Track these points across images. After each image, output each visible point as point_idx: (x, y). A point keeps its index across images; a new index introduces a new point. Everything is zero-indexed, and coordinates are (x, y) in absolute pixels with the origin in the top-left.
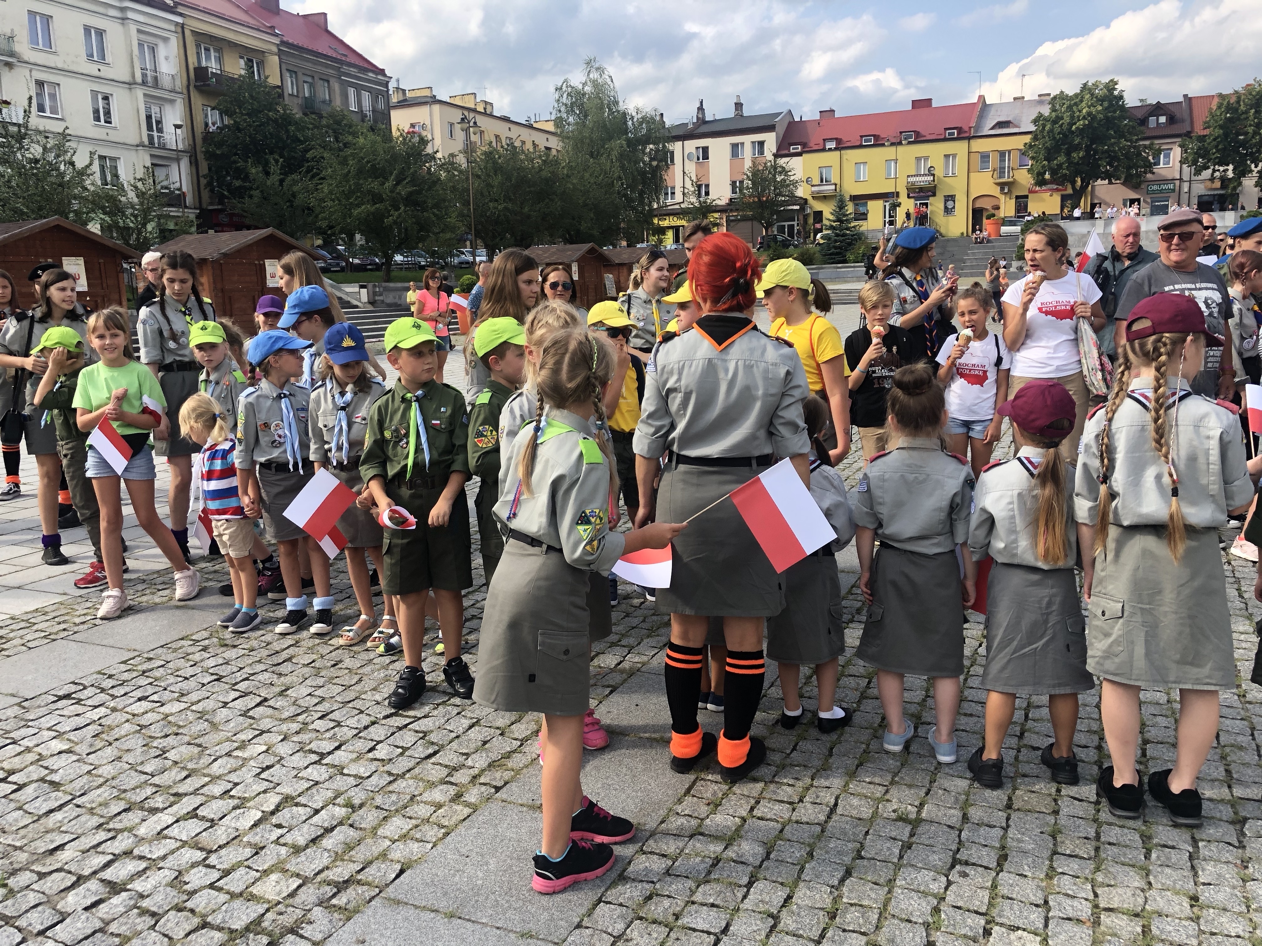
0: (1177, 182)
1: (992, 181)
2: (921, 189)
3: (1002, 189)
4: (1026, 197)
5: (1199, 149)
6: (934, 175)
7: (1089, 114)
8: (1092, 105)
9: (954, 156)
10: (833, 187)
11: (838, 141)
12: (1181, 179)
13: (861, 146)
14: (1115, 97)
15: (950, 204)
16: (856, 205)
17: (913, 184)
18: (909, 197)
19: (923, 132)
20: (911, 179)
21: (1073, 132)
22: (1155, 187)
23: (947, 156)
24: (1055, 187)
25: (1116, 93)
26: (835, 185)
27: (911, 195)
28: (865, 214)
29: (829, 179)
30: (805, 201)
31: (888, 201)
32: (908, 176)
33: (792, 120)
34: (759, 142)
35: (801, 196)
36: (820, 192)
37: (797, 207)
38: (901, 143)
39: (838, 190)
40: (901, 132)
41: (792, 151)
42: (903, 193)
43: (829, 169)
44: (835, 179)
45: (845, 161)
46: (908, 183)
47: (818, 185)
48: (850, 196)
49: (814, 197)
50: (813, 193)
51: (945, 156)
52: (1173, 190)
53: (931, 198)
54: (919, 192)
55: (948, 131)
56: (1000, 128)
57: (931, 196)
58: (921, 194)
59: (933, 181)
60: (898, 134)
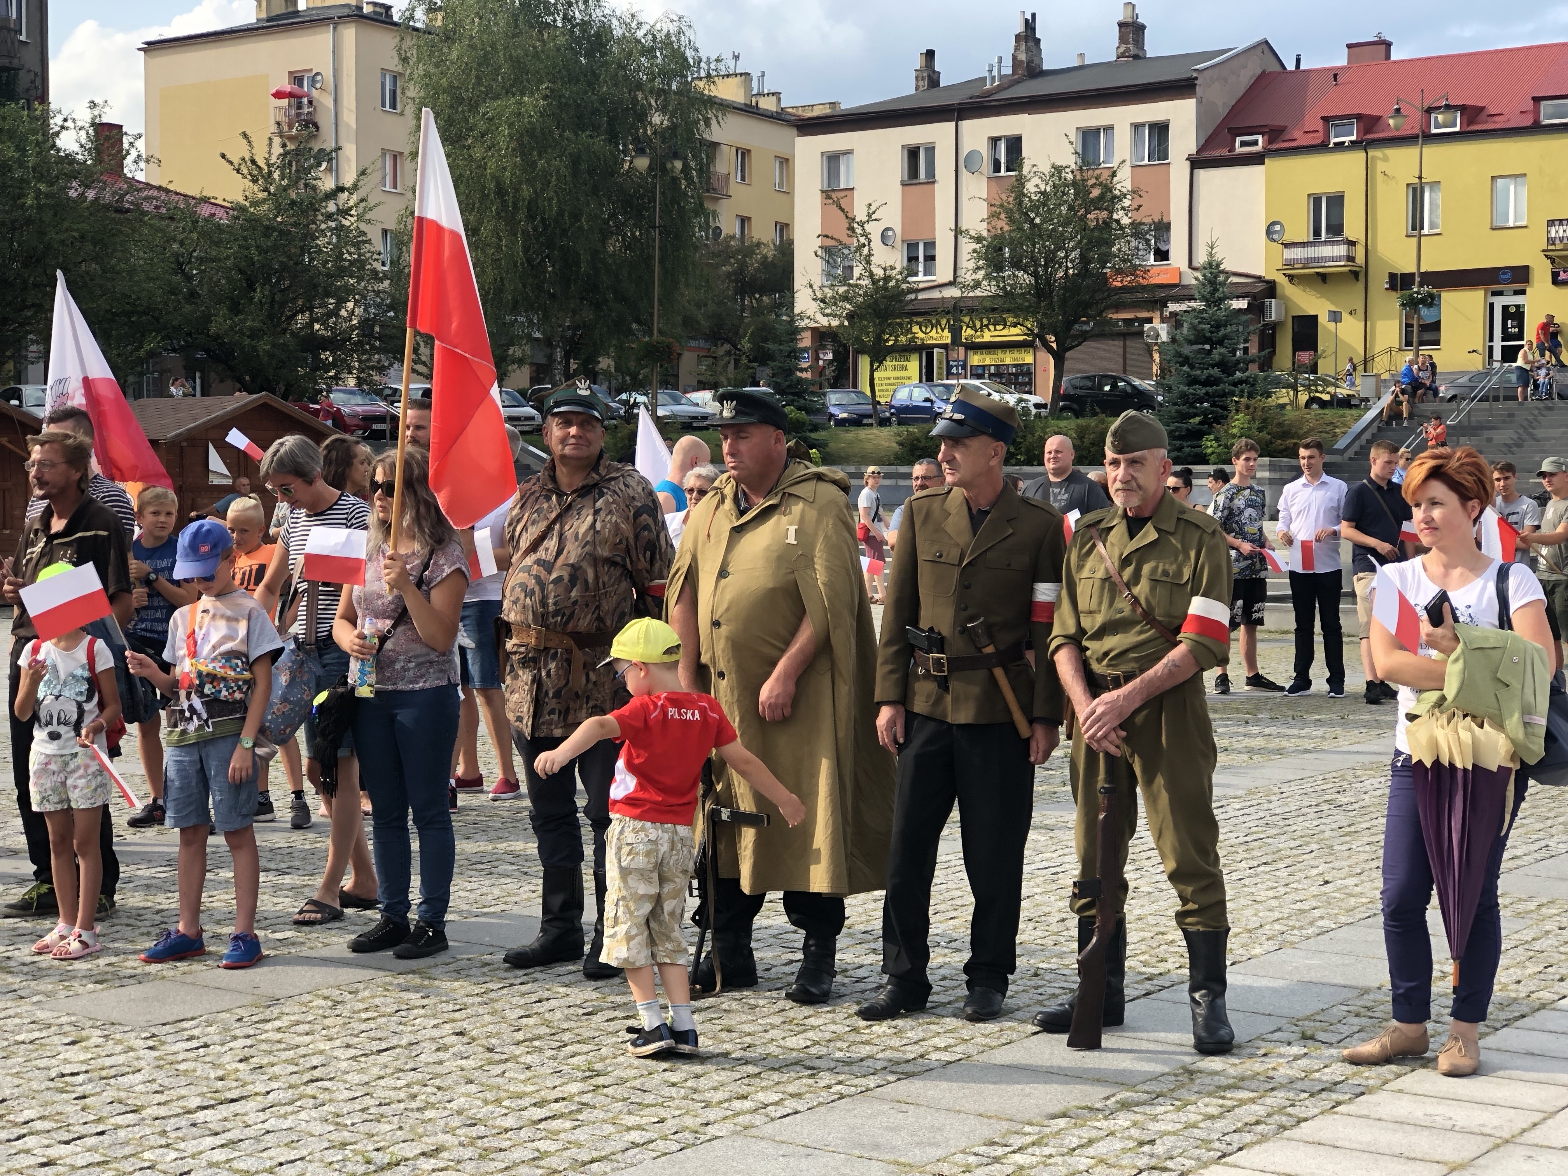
11: (1365, 123)
13: (1424, 138)
16: (1409, 301)
17: (1564, 244)
18: (1556, 281)
20: (1559, 232)
26: (1352, 244)
27: (1563, 276)
28: (1436, 326)
29: (1336, 228)
30: (1271, 289)
31: (1500, 293)
32: (1551, 223)
33: (1275, 67)
34: (1153, 126)
35: (1260, 271)
36: (1307, 263)
37: (1242, 304)
38: (1536, 129)
39: (1360, 259)
40: (1537, 100)
41: (1239, 150)
42: (1542, 271)
43: (1337, 201)
44: (1353, 227)
45: (1380, 177)
46: (1551, 241)
47: (1304, 244)
48: (1393, 276)
49: (1291, 278)
50: (1290, 264)
60: (1531, 104)
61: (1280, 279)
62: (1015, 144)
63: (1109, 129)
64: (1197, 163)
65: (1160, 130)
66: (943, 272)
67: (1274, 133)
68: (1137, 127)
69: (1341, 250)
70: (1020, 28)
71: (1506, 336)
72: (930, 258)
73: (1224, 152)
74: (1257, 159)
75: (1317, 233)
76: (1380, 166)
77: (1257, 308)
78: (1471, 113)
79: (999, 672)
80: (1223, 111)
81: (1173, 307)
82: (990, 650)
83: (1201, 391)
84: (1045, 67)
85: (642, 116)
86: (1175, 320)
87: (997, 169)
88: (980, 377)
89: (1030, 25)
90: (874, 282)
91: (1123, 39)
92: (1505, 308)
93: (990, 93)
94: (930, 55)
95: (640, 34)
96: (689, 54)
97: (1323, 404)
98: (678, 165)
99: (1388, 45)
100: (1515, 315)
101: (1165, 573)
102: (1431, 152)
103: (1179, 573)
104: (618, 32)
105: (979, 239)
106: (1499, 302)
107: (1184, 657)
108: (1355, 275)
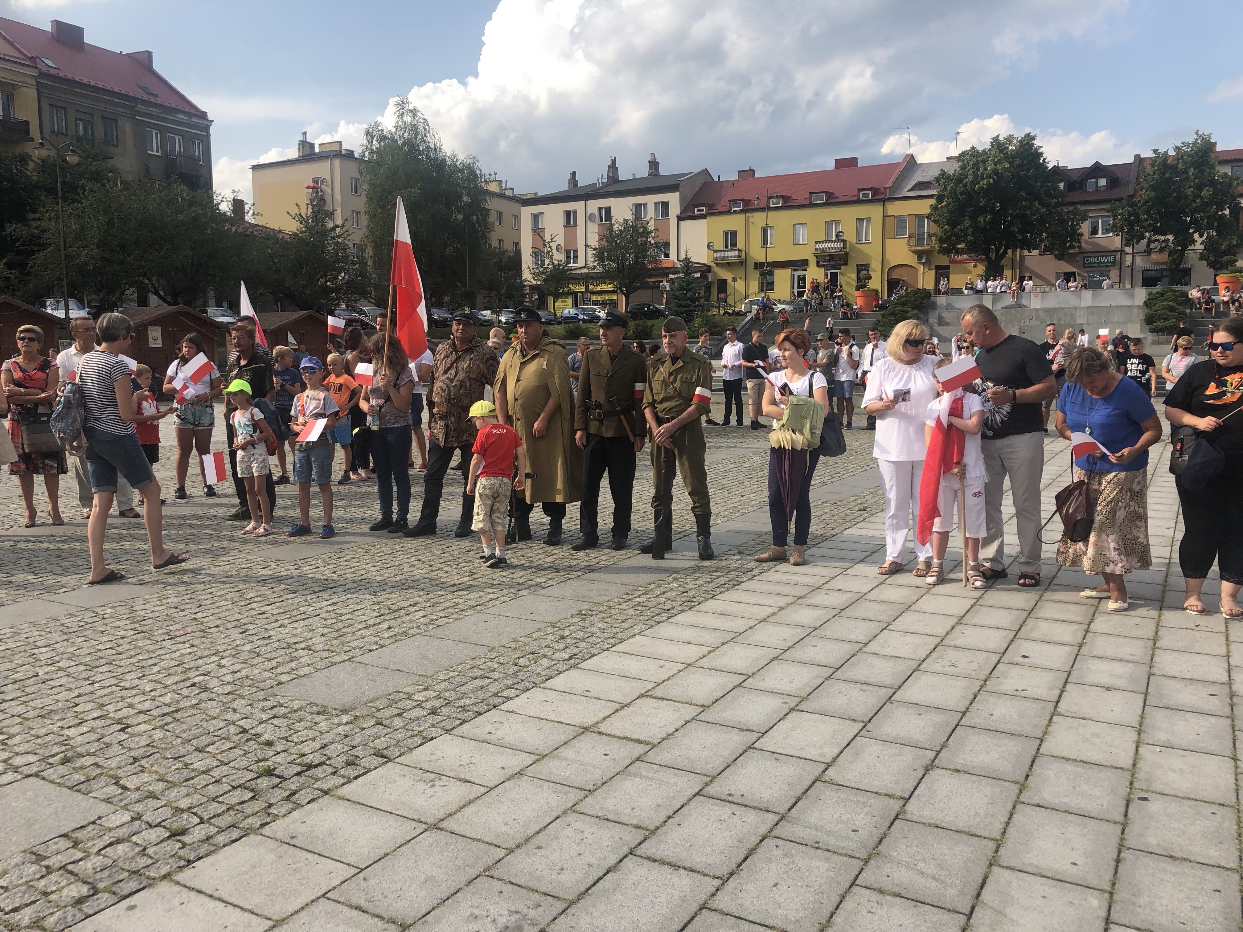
0: (1118, 254)
1: (909, 248)
2: (832, 257)
3: (919, 259)
4: (948, 267)
6: (844, 241)
7: (995, 172)
9: (868, 220)
11: (745, 203)
12: (1121, 251)
13: (768, 209)
14: (1033, 154)
16: (763, 273)
17: (823, 250)
18: (818, 265)
19: (835, 195)
20: (819, 246)
21: (977, 193)
22: (1092, 260)
24: (972, 256)
25: (1035, 149)
26: (740, 251)
27: (821, 263)
28: (772, 283)
29: (734, 245)
30: (709, 269)
31: (797, 270)
32: (816, 242)
33: (710, 180)
34: (663, 203)
35: (705, 262)
36: (723, 258)
37: (698, 275)
38: (811, 205)
39: (743, 257)
40: (811, 194)
41: (696, 213)
42: (813, 261)
43: (734, 234)
44: (741, 244)
45: (751, 224)
46: (816, 249)
47: (722, 251)
48: (756, 264)
49: (717, 264)
50: (716, 259)
51: (858, 220)
52: (1114, 264)
53: (842, 267)
54: (829, 260)
55: (861, 193)
56: (920, 189)
57: (843, 265)
58: (832, 262)
59: (844, 248)
60: (809, 195)
61: (713, 265)
62: (608, 210)
63: (646, 204)
64: (680, 218)
65: (666, 205)
66: (581, 263)
67: (710, 207)
68: (656, 204)
69: (736, 253)
70: (609, 163)
71: (799, 287)
72: (576, 257)
73: (691, 214)
74: (703, 217)
75: (727, 246)
76: (751, 220)
77: (704, 276)
78: (786, 199)
79: (622, 417)
80: (690, 197)
81: (671, 276)
82: (619, 408)
83: (683, 310)
84: (621, 178)
85: (459, 197)
86: (672, 281)
87: (601, 221)
88: (596, 305)
89: (614, 162)
90: (554, 266)
91: (650, 168)
92: (799, 276)
93: (598, 189)
94: (574, 174)
95: (458, 163)
96: (478, 172)
97: (730, 314)
98: (475, 218)
99: (754, 171)
100: (802, 279)
101: (686, 378)
102: (771, 214)
103: (692, 378)
104: (449, 163)
105: (595, 249)
106: (797, 274)
107: (694, 410)
108: (741, 263)
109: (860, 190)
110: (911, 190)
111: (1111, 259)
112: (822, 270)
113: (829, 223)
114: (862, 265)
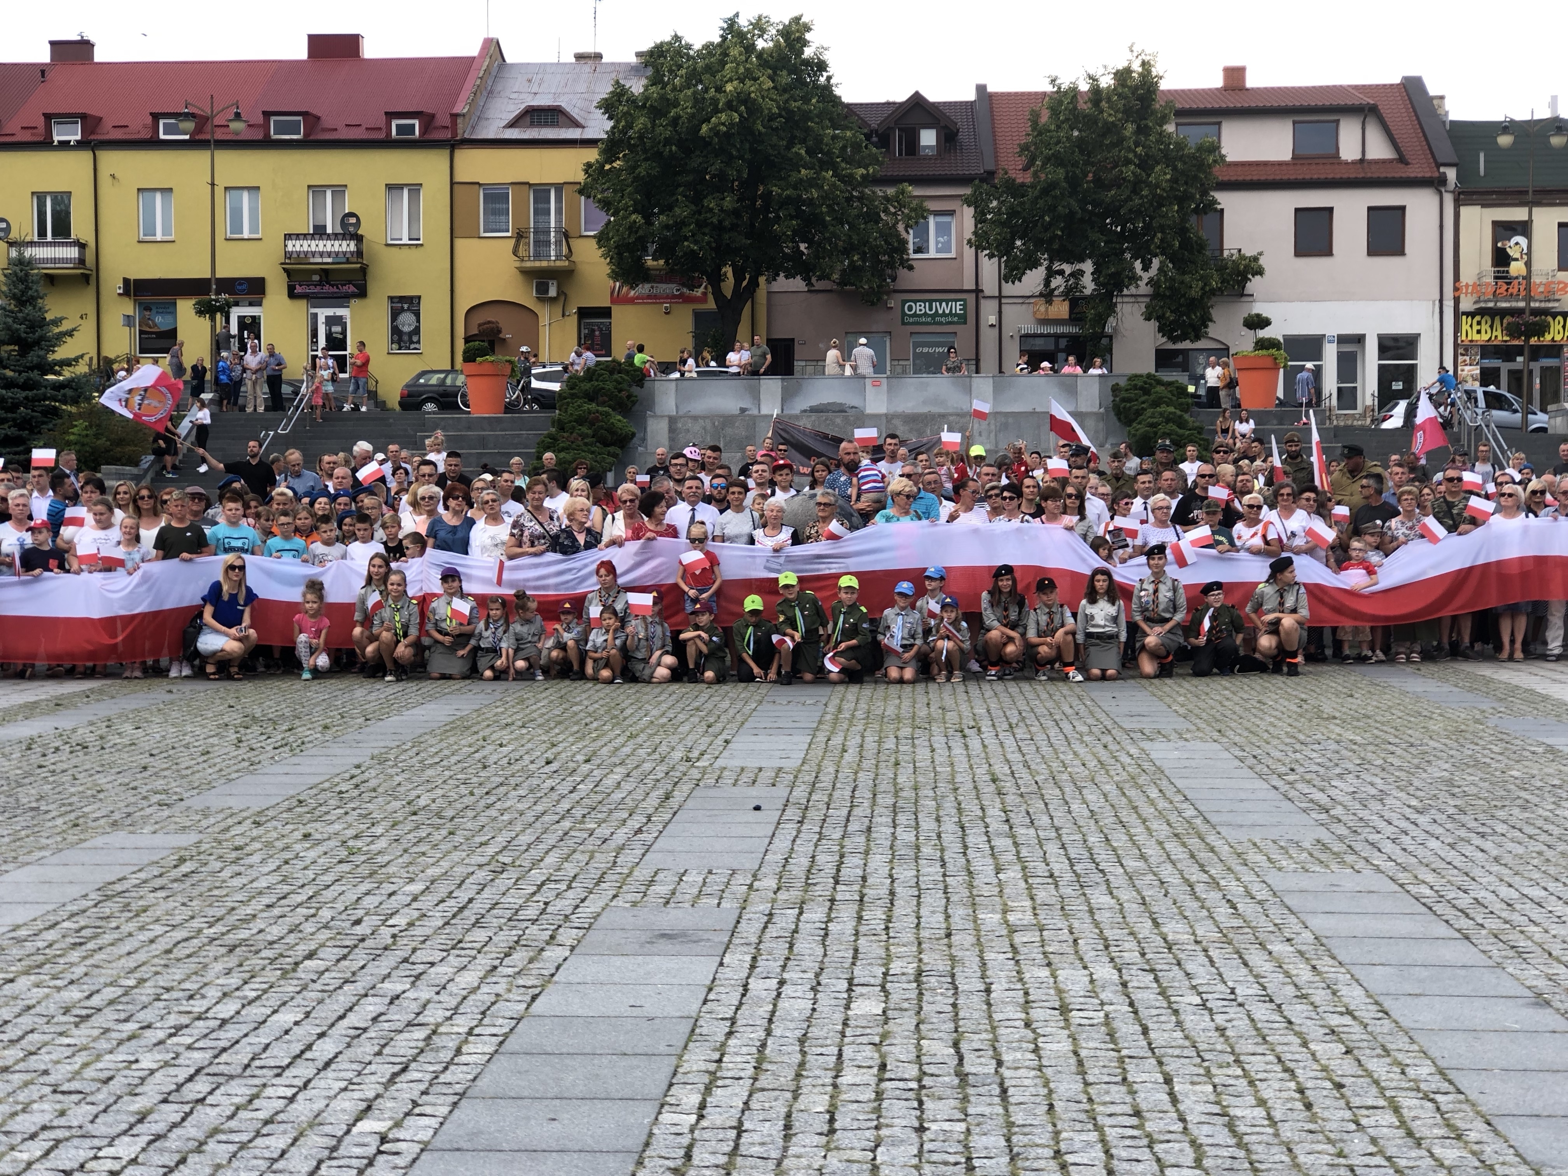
0: (971, 298)
1: (512, 263)
2: (326, 275)
3: (542, 289)
4: (606, 313)
5: (1013, 213)
6: (359, 239)
7: (743, 99)
8: (749, 76)
9: (415, 189)
10: (73, 253)
11: (90, 123)
12: (977, 291)
13: (153, 143)
14: (807, 63)
15: (406, 321)
16: (146, 307)
17: (302, 258)
18: (292, 294)
19: (327, 121)
20: (294, 246)
21: (705, 143)
22: (920, 308)
23: (393, 188)
24: (672, 288)
25: (808, 52)
26: (82, 246)
27: (298, 290)
29: (63, 230)
31: (235, 304)
32: (288, 237)
38: (266, 143)
39: (90, 263)
40: (267, 114)
42: (277, 284)
43: (63, 201)
44: (81, 230)
45: (108, 180)
46: (288, 255)
47: (32, 244)
48: (126, 281)
51: (390, 187)
52: (963, 319)
53: (353, 302)
54: (320, 283)
55: (394, 123)
56: (532, 125)
57: (355, 296)
58: (327, 289)
59: (359, 253)
60: (260, 119)
75: (42, 233)
76: (109, 168)
78: (199, 122)
92: (241, 319)
99: (90, 45)
100: (251, 327)
106: (235, 312)
108: (86, 278)
109: (391, 115)
110: (512, 124)
111: (957, 308)
112: (302, 304)
113: (317, 191)
114: (402, 299)
